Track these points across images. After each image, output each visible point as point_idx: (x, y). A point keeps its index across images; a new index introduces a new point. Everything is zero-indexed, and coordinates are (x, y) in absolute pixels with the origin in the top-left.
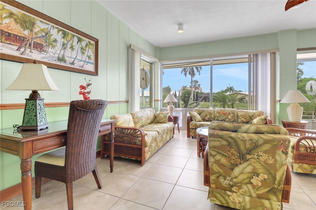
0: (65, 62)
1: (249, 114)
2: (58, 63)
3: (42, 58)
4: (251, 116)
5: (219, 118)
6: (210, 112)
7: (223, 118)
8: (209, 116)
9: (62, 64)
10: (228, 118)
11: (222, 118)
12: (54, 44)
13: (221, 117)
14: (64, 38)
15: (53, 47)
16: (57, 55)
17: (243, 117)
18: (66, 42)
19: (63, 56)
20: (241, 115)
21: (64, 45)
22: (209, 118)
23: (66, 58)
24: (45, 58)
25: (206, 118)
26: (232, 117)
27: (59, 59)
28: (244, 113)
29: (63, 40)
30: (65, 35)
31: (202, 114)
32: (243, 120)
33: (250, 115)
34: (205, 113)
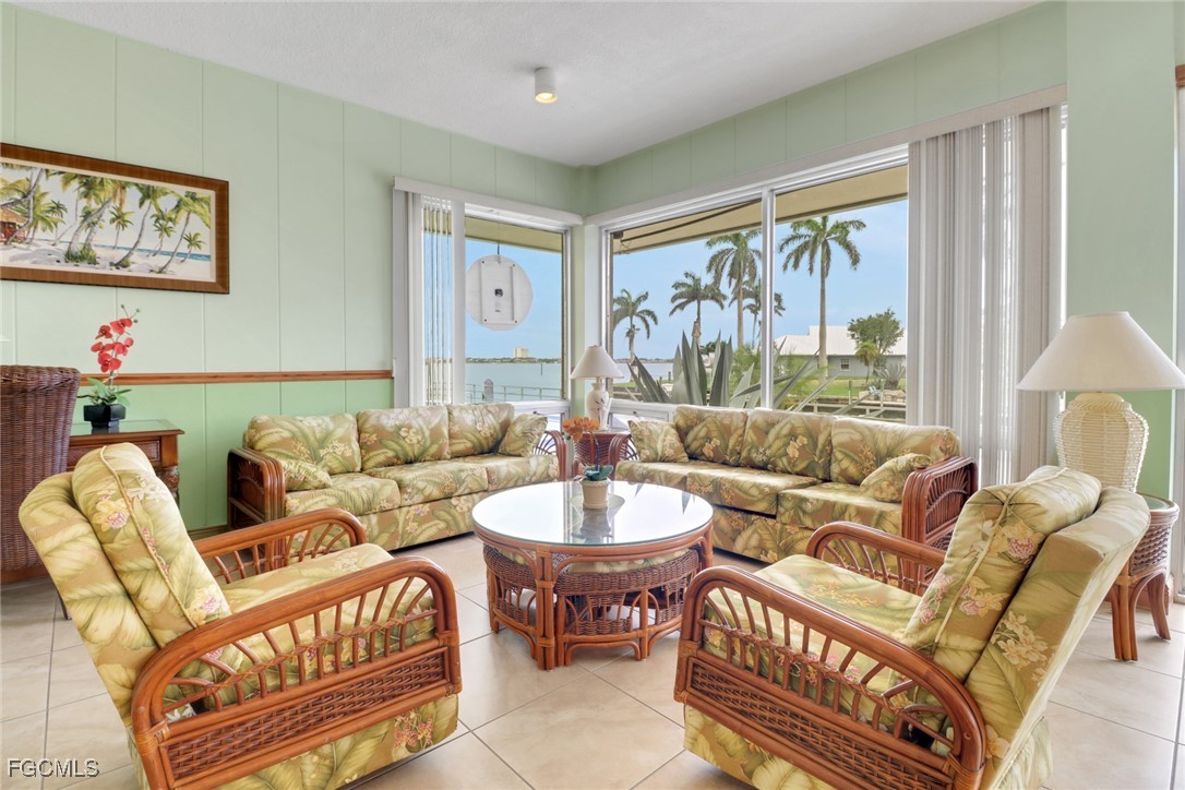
0: (93, 261)
1: (875, 444)
2: (70, 268)
3: (13, 259)
4: (884, 451)
5: (753, 450)
6: (726, 422)
7: (768, 452)
8: (717, 442)
9: (84, 268)
10: (786, 454)
11: (764, 454)
12: (55, 216)
13: (761, 450)
14: (86, 195)
15: (50, 225)
16: (64, 247)
17: (847, 455)
18: (94, 205)
19: (87, 246)
20: (841, 445)
21: (87, 214)
22: (715, 450)
23: (98, 252)
24: (23, 257)
25: (708, 450)
26: (802, 449)
27: (70, 257)
28: (857, 437)
29: (84, 202)
30: (89, 186)
31: (696, 429)
32: (846, 469)
33: (881, 445)
34: (705, 425)
